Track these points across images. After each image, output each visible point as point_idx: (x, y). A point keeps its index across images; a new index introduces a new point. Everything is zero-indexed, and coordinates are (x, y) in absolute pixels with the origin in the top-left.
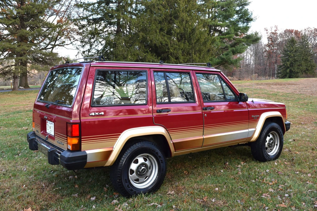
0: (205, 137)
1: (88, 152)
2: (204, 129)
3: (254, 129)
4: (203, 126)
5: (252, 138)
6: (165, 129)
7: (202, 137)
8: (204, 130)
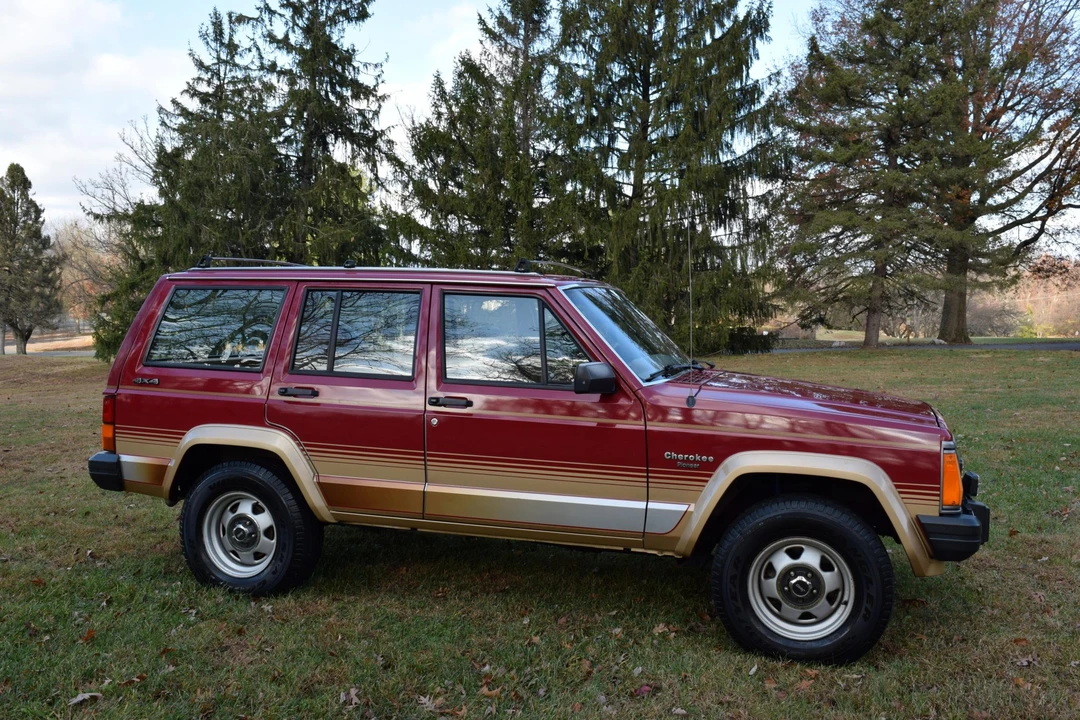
0: (430, 488)
1: (125, 458)
2: (428, 463)
3: (683, 508)
4: (424, 455)
5: (678, 539)
6: (294, 439)
7: (419, 488)
8: (428, 467)
